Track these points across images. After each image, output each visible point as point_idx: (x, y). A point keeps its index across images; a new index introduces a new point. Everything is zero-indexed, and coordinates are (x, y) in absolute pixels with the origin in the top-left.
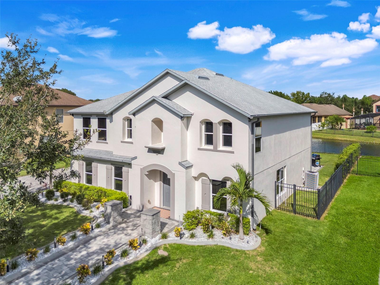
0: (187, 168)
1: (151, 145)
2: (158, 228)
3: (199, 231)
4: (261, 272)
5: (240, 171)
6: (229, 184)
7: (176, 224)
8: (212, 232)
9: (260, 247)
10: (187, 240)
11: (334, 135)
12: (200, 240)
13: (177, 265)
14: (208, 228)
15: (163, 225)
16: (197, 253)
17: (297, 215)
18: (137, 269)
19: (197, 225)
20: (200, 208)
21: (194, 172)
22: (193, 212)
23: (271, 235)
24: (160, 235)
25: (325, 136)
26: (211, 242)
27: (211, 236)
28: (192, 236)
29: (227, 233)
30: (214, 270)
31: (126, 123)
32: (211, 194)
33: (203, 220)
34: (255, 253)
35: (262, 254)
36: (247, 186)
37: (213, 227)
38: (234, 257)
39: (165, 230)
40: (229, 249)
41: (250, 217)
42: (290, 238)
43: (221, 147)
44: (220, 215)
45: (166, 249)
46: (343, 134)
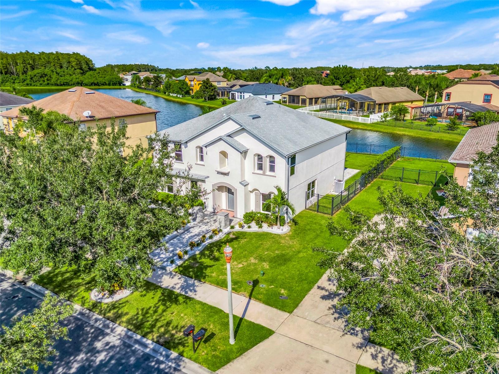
0: (245, 186)
1: (219, 170)
2: (228, 223)
3: (253, 224)
4: (287, 244)
5: (279, 190)
6: (272, 196)
7: (239, 220)
8: (261, 225)
9: (289, 232)
10: (246, 229)
11: (394, 128)
12: (254, 229)
13: (242, 242)
14: (259, 222)
15: (231, 221)
16: (252, 236)
17: (319, 213)
18: (222, 243)
19: (252, 220)
20: (254, 211)
21: (250, 188)
22: (249, 213)
23: (297, 226)
24: (229, 227)
25: (385, 129)
26: (260, 230)
27: (261, 227)
28: (249, 227)
29: (271, 225)
30: (262, 244)
31: (198, 149)
32: (261, 202)
33: (256, 218)
34: (285, 236)
35: (290, 236)
36: (283, 198)
37: (262, 222)
38: (273, 238)
39: (232, 224)
40: (271, 234)
41: (285, 215)
42: (308, 227)
43: (268, 173)
44: (267, 215)
45: (234, 234)
46: (403, 127)
